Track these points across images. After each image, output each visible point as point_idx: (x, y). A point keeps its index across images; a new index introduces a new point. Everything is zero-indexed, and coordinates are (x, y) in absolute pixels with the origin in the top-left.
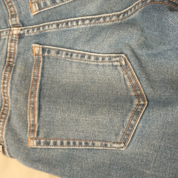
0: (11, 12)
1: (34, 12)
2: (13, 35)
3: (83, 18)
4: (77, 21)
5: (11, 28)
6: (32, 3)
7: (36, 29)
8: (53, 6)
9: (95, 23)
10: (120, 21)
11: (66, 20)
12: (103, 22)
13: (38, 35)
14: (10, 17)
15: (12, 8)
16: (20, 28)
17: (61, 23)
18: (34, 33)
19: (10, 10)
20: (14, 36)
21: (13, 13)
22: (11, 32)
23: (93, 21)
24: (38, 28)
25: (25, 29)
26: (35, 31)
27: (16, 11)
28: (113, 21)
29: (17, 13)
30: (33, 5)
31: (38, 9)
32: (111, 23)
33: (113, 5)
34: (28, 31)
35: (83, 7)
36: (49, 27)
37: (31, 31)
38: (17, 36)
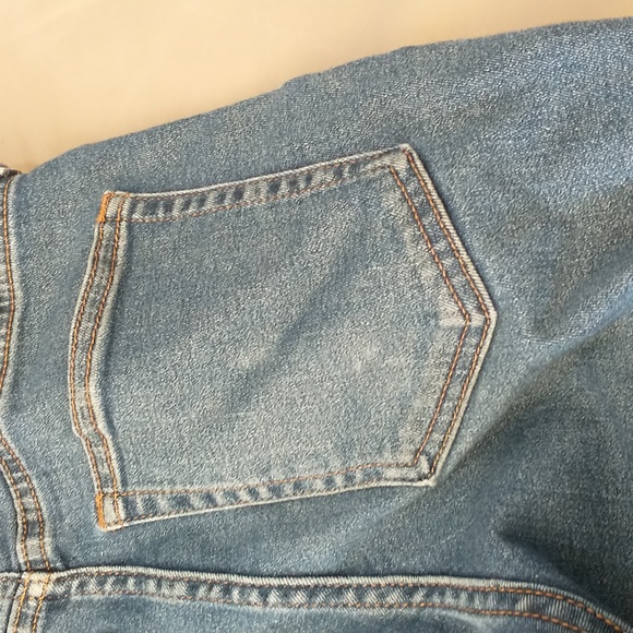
0: (25, 510)
1: (109, 524)
2: (27, 598)
3: (284, 582)
4: (264, 592)
5: (21, 572)
6: (105, 495)
7: (111, 580)
8: (178, 512)
9: (326, 603)
10: (414, 610)
11: (223, 577)
12: (355, 606)
13: (116, 603)
14: (20, 530)
15: (29, 501)
16: (54, 576)
17: (205, 582)
18: (103, 594)
19: (22, 503)
20: (32, 603)
21: (32, 517)
22: (21, 589)
23: (321, 598)
24: (121, 580)
25: (72, 577)
26: (108, 587)
27: (44, 509)
28: (391, 606)
29: (45, 516)
30: (108, 502)
31: (123, 516)
32: (383, 611)
33: (390, 542)
34: (82, 585)
35: (287, 543)
36: (159, 585)
37: (92, 586)
38: (43, 605)
